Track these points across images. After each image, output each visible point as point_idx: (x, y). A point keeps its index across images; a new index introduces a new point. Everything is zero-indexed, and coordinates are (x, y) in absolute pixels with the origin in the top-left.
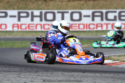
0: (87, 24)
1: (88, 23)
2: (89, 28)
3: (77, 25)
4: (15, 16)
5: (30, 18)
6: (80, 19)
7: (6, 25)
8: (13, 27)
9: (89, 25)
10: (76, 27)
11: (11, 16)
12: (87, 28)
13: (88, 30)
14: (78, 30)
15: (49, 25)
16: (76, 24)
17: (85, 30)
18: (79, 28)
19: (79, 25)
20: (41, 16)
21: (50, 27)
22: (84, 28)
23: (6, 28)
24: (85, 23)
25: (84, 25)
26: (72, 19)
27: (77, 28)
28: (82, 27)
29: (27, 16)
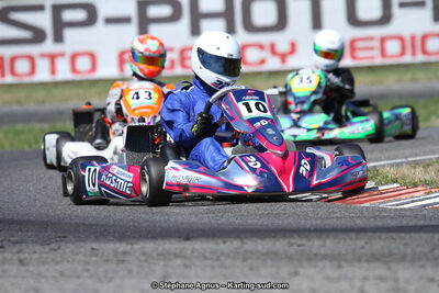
0: (413, 38)
1: (419, 32)
2: (424, 52)
3: (376, 44)
4: (126, 20)
5: (185, 22)
6: (386, 18)
7: (93, 57)
8: (122, 62)
9: (424, 38)
10: (372, 48)
11: (110, 21)
12: (414, 54)
13: (420, 58)
14: (379, 61)
15: (261, 47)
16: (371, 39)
17: (408, 59)
18: (383, 54)
19: (383, 40)
20: (227, 15)
21: (266, 54)
22: (403, 53)
23: (94, 68)
24: (406, 34)
25: (401, 39)
26: (353, 19)
27: (377, 53)
28: (393, 47)
29: (175, 17)
